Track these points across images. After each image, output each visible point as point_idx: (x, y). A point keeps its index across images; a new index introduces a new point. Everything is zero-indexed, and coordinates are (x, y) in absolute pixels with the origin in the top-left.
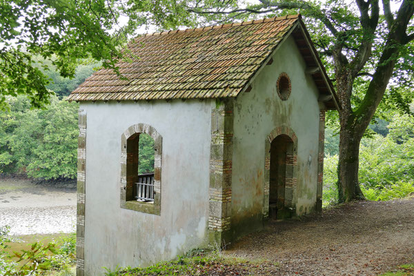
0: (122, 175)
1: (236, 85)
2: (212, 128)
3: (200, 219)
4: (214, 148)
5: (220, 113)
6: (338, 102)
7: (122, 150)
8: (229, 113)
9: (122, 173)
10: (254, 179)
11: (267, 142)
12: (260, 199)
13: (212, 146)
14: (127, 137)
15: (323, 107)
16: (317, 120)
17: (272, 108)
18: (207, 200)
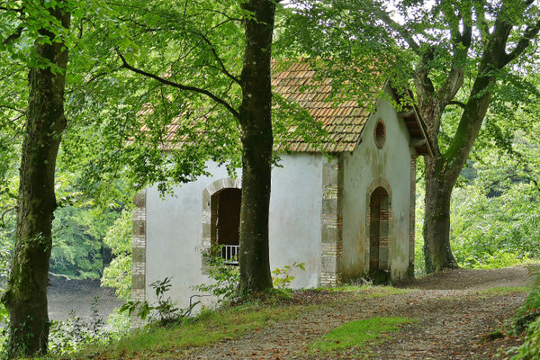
0: (204, 235)
1: (349, 139)
2: (324, 182)
3: (310, 277)
4: (326, 202)
5: (332, 167)
6: (431, 146)
7: (204, 208)
8: (341, 166)
9: (204, 234)
10: (357, 235)
11: (367, 195)
12: (362, 256)
13: (324, 201)
14: (211, 193)
15: (414, 152)
16: (408, 169)
17: (371, 158)
18: (318, 256)
